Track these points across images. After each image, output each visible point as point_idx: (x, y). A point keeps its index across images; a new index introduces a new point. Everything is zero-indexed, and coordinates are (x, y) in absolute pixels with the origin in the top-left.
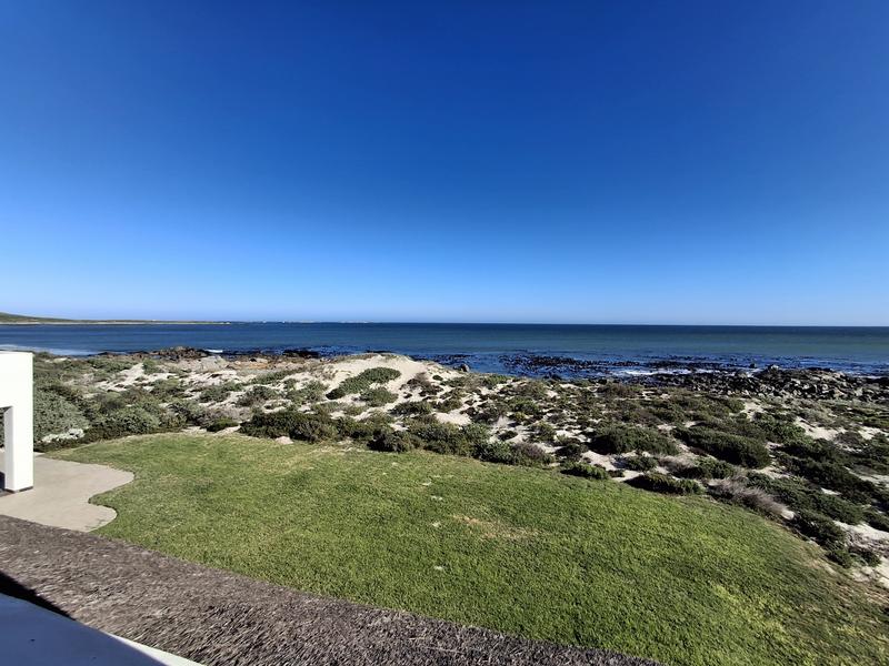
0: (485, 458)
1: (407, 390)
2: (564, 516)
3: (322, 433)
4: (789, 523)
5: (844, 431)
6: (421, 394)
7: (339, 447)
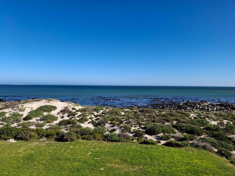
0: (108, 141)
1: (61, 115)
2: (149, 160)
3: (31, 136)
4: (217, 153)
5: (219, 122)
6: (68, 116)
7: (41, 141)
